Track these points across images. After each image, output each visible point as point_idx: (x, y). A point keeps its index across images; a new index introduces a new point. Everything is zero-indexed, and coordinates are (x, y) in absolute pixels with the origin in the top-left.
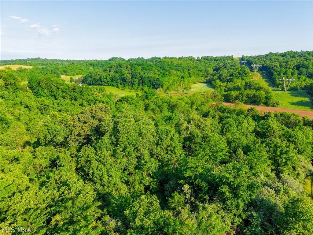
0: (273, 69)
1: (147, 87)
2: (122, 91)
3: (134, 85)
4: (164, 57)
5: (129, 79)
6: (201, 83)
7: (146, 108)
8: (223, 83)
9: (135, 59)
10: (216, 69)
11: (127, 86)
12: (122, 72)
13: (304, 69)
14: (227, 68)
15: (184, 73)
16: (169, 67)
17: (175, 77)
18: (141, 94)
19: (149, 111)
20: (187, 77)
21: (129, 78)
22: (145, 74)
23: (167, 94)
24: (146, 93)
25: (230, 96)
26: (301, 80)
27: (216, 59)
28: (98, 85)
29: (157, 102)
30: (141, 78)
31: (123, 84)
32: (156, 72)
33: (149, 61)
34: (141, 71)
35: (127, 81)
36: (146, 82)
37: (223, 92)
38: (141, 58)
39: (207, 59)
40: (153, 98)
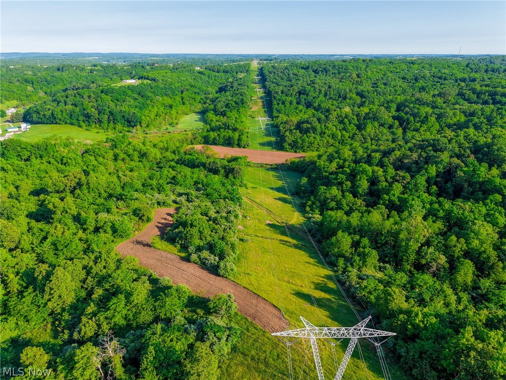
0: (274, 97)
1: (120, 125)
2: (87, 132)
3: (103, 123)
5: (95, 115)
6: (194, 114)
7: (116, 158)
8: (216, 116)
10: (222, 87)
11: (94, 125)
12: (83, 105)
15: (175, 99)
16: (152, 91)
17: (160, 106)
18: (113, 136)
21: (94, 113)
22: (116, 107)
27: (227, 70)
28: (51, 124)
30: (111, 113)
31: (86, 122)
32: (132, 102)
34: (110, 102)
35: (93, 117)
36: (118, 118)
39: (214, 70)
40: (123, 146)
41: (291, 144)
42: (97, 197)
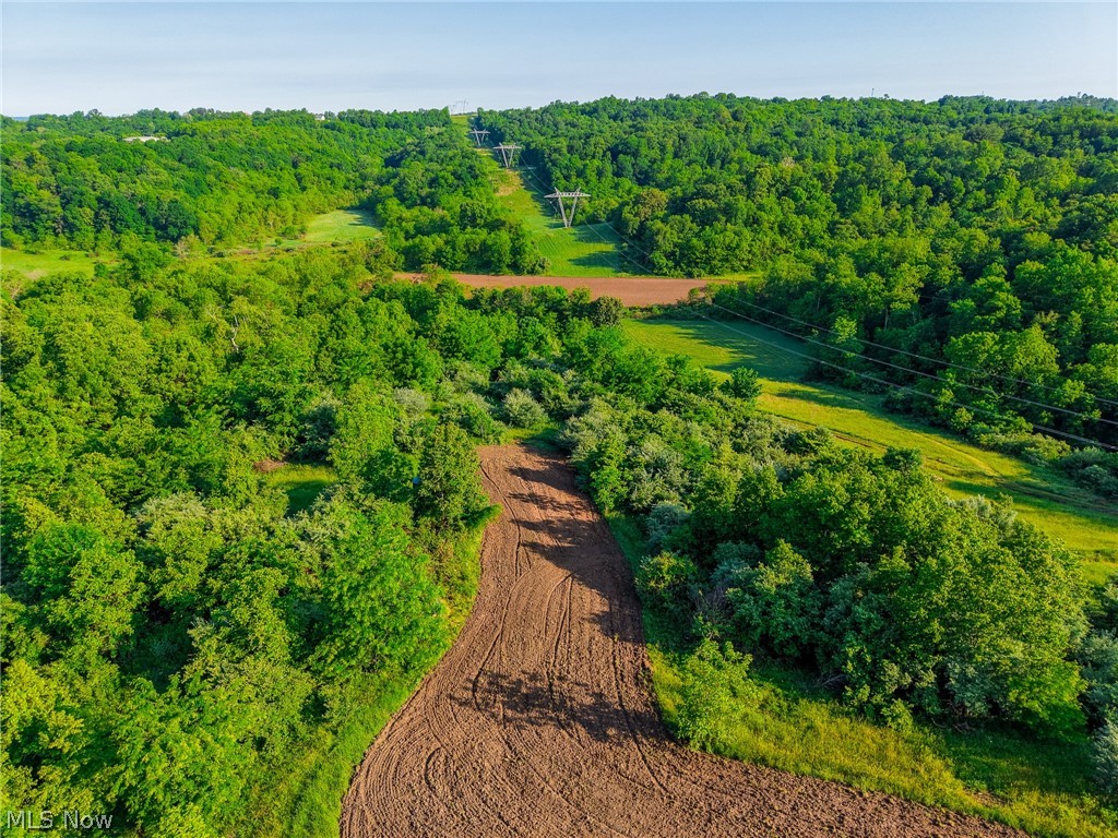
0: (551, 161)
1: (132, 234)
2: (29, 259)
3: (79, 230)
4: (192, 112)
5: (50, 209)
6: (341, 212)
7: (141, 310)
8: (408, 208)
9: (63, 118)
10: (393, 157)
11: (50, 239)
12: (11, 182)
13: (628, 158)
14: (428, 156)
15: (280, 178)
16: (216, 153)
17: (243, 191)
18: (116, 264)
19: (152, 319)
20: (289, 191)
21: (49, 204)
22: (117, 187)
23: (221, 255)
24: (129, 259)
25: (421, 251)
26: (621, 190)
27: (395, 122)
29: (180, 286)
30: (104, 202)
31: (25, 231)
32: (164, 175)
33: (127, 128)
34: (98, 174)
35: (46, 216)
36: (126, 217)
37: (403, 239)
38: (90, 113)
39: (362, 122)
40: (161, 273)
41: (673, 253)
42: (107, 418)
